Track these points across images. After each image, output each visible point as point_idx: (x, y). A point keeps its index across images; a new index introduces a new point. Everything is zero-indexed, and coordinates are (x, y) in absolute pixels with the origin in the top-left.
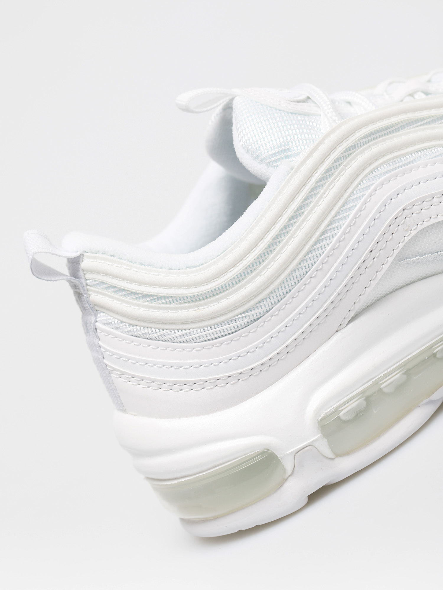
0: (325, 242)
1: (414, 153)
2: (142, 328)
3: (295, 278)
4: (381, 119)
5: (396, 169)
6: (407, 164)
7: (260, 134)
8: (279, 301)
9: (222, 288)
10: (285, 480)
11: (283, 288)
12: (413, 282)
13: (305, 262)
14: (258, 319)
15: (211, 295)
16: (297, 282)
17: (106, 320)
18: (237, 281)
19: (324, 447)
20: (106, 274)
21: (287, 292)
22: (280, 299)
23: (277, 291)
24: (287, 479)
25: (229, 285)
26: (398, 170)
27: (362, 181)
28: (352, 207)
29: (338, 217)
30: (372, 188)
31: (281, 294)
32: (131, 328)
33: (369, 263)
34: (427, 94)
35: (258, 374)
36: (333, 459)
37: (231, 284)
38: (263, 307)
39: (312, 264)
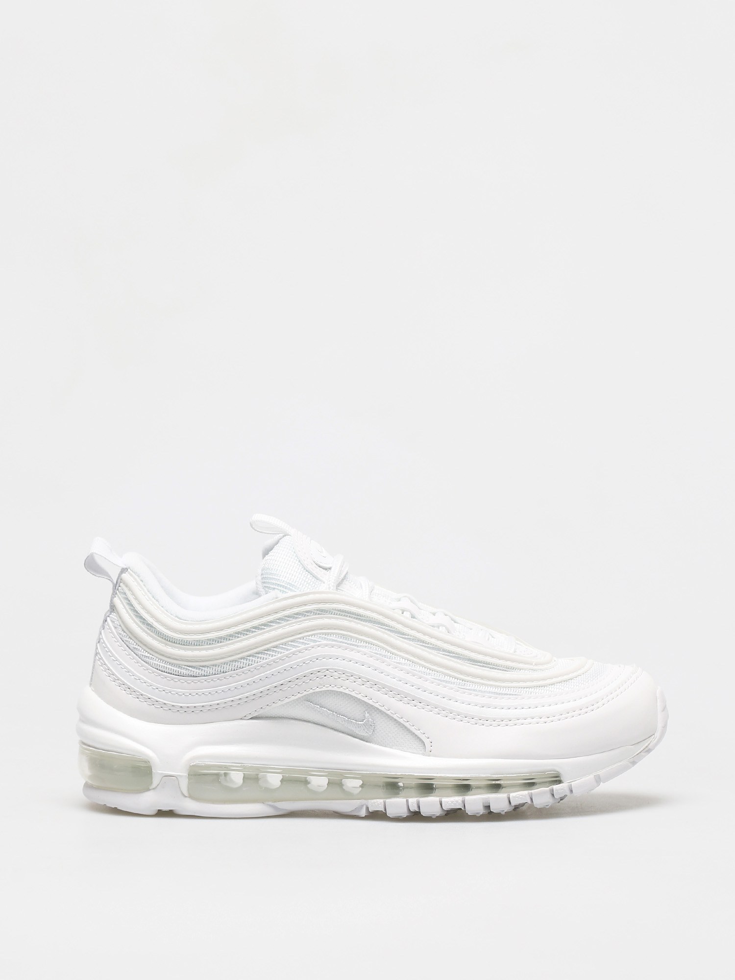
0: (265, 656)
1: (364, 642)
2: (128, 637)
3: (233, 666)
4: (359, 607)
5: (343, 643)
6: (353, 645)
7: (286, 573)
8: (215, 674)
9: (187, 642)
10: (148, 790)
11: (222, 668)
12: (309, 722)
13: (245, 660)
14: (196, 677)
15: (178, 642)
16: (233, 669)
17: (114, 618)
18: (198, 644)
19: (184, 784)
20: (130, 590)
21: (223, 672)
22: (216, 673)
23: (217, 666)
24: (150, 790)
25: (192, 644)
26: (344, 644)
27: (314, 635)
28: (297, 646)
29: (284, 646)
30: (318, 643)
31: (219, 671)
32: (122, 633)
33: (285, 688)
34: (413, 617)
35: (175, 712)
36: (186, 797)
37: (193, 644)
38: (203, 671)
39: (249, 664)
